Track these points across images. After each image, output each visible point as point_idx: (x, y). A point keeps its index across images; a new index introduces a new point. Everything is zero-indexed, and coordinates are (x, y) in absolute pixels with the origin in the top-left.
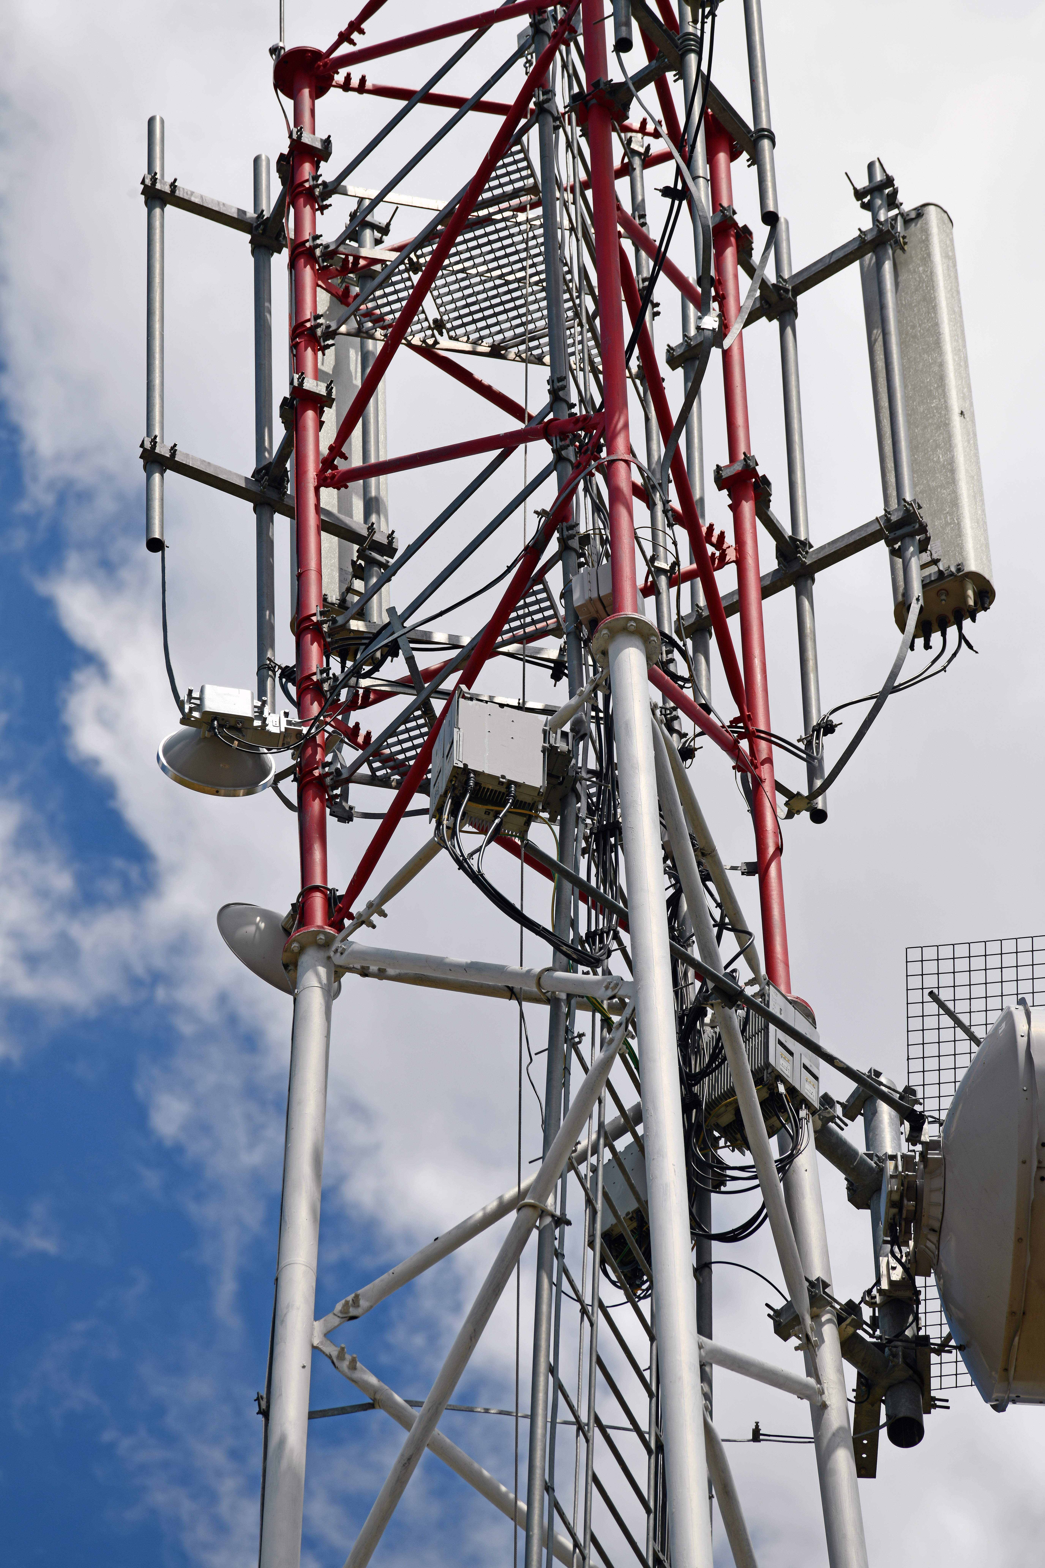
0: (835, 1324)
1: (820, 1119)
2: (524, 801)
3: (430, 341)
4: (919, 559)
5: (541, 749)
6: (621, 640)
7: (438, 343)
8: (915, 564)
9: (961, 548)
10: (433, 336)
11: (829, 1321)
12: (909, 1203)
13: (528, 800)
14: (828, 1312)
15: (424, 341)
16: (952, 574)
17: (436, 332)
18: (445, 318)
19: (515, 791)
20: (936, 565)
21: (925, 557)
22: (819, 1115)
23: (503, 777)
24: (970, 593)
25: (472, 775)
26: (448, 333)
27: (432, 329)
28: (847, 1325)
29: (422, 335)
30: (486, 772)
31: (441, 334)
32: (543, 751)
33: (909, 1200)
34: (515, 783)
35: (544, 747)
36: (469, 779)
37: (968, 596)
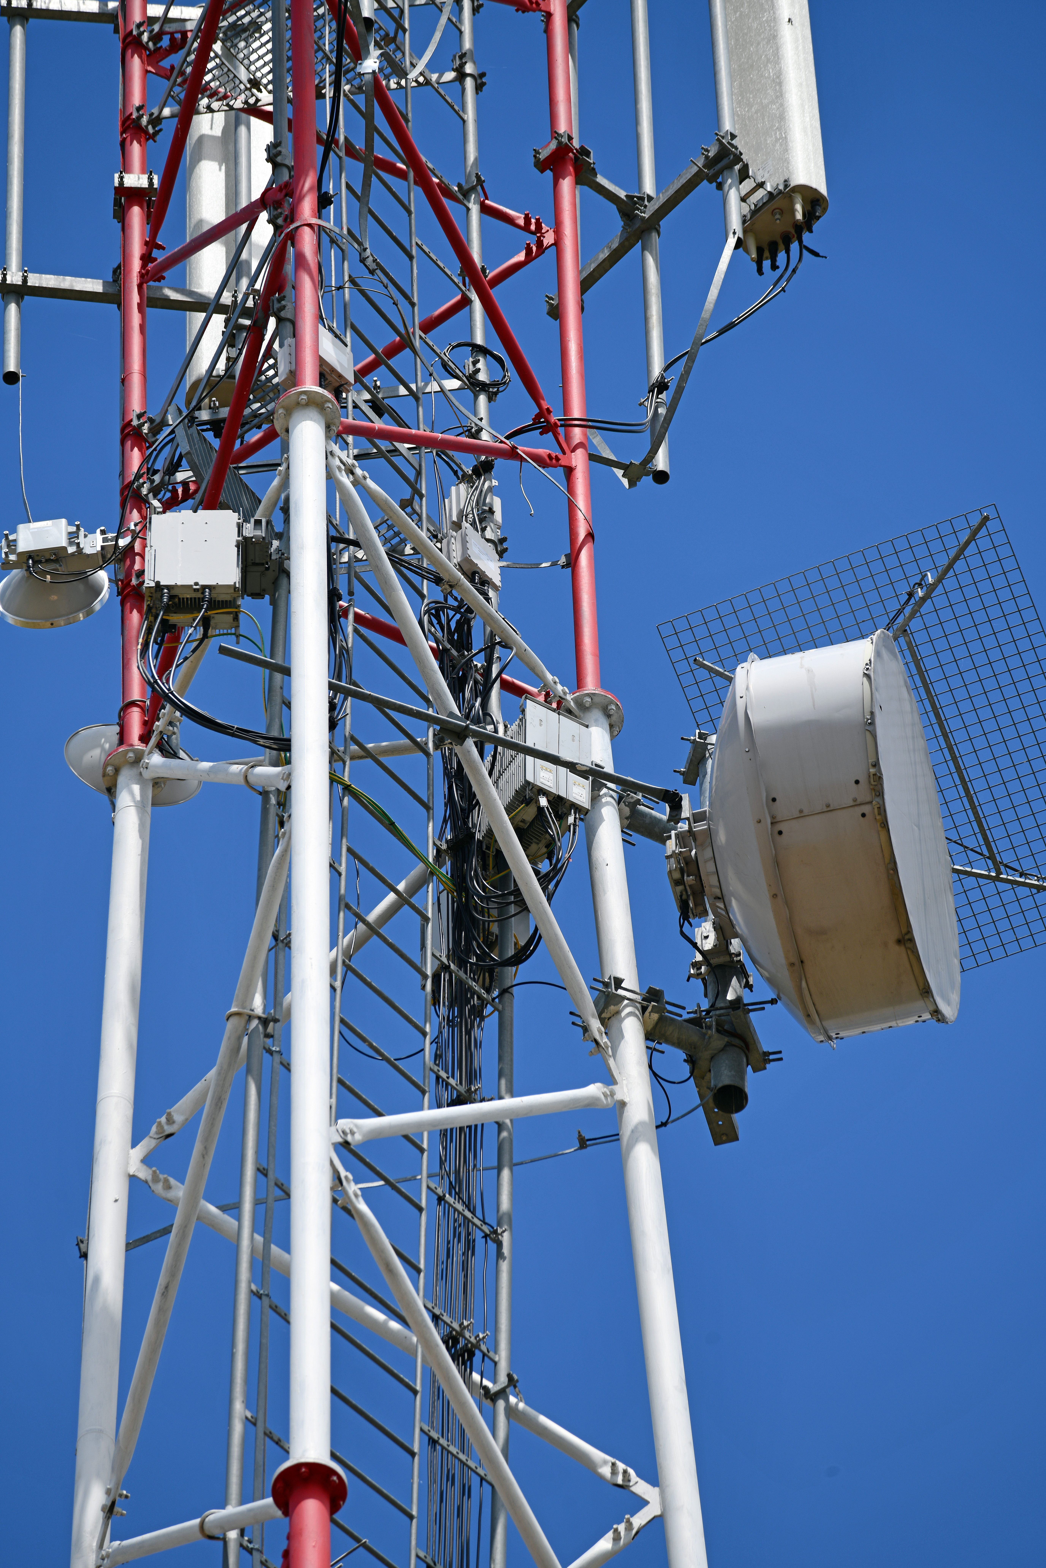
0: (636, 1016)
1: (626, 805)
2: (224, 599)
3: (252, 101)
4: (738, 190)
5: (235, 543)
6: (296, 415)
7: (260, 100)
8: (733, 197)
9: (788, 163)
10: (253, 95)
11: (629, 1014)
12: (689, 878)
13: (228, 598)
14: (627, 1006)
15: (246, 102)
16: (780, 192)
17: (255, 91)
18: (258, 75)
19: (210, 594)
20: (762, 187)
21: (747, 185)
22: (624, 802)
23: (196, 584)
24: (799, 207)
25: (166, 591)
26: (266, 88)
27: (250, 89)
28: (650, 1013)
29: (243, 97)
30: (179, 583)
31: (260, 91)
32: (238, 546)
33: (688, 876)
34: (210, 587)
35: (238, 541)
36: (162, 595)
37: (796, 210)
